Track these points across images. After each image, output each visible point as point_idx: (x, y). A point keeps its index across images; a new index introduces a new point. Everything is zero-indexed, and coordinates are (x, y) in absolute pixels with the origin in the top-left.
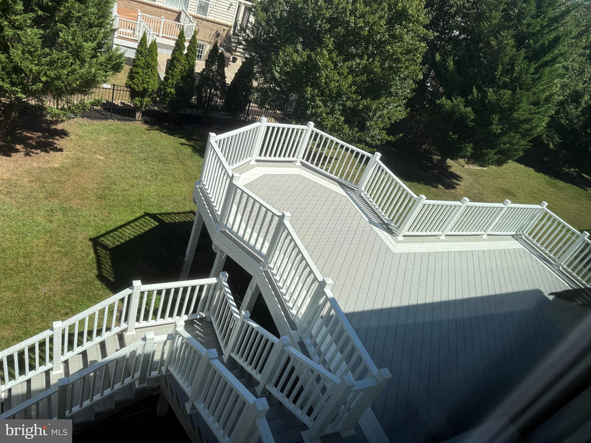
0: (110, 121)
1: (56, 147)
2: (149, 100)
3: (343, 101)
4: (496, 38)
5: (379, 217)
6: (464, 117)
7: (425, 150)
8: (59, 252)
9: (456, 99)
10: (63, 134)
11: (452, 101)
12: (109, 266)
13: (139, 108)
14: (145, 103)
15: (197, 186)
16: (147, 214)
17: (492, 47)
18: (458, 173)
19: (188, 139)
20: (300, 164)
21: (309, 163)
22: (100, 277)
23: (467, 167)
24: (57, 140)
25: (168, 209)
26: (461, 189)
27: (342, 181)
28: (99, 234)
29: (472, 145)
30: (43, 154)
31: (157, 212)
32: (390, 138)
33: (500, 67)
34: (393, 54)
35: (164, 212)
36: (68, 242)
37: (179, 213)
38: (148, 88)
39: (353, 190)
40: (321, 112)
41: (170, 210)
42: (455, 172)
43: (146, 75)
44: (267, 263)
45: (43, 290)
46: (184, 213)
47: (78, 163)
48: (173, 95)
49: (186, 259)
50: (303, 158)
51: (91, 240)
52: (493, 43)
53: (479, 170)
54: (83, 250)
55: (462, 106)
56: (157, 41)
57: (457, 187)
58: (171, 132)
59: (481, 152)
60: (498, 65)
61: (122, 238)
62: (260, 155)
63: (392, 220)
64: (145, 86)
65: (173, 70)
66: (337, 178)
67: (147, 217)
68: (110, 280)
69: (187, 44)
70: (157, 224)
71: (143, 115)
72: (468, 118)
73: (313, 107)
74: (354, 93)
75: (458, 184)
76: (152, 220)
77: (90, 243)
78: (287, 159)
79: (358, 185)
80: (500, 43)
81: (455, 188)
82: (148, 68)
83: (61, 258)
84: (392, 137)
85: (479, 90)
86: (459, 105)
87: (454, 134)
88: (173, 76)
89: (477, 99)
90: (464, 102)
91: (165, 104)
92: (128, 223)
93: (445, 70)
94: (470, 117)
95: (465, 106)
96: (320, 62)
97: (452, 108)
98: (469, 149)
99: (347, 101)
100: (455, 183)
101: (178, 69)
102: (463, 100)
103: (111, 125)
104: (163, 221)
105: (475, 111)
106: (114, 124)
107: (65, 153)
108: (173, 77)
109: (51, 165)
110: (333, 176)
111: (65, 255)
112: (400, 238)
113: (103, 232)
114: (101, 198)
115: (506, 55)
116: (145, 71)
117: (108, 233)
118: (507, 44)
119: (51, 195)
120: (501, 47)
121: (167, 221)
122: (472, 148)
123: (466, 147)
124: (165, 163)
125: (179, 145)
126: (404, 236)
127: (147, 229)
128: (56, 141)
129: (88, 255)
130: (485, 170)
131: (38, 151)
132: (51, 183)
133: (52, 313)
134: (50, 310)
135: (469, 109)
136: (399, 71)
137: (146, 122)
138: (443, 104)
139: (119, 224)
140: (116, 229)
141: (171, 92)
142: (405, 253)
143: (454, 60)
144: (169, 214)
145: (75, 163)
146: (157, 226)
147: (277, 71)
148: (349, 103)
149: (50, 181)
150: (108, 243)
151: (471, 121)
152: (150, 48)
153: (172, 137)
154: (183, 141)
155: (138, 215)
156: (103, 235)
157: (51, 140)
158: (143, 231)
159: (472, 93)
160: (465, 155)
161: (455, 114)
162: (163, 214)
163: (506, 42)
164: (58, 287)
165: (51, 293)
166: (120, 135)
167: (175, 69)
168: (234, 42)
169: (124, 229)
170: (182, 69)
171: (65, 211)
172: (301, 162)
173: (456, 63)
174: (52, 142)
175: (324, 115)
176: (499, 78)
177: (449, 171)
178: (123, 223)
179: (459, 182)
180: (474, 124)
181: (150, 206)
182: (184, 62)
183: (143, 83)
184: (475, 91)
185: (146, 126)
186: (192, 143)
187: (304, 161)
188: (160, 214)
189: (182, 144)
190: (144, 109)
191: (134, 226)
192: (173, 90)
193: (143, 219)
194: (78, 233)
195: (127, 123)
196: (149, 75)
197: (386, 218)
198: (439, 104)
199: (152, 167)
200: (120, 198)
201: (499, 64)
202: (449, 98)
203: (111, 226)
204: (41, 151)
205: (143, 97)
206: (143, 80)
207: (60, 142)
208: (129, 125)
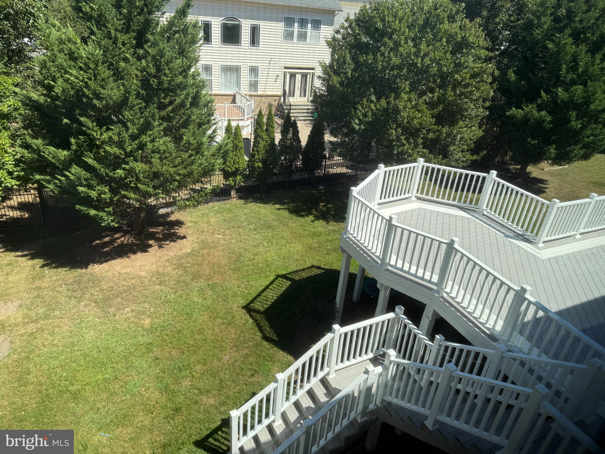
0: (211, 204)
1: (180, 236)
2: (241, 177)
3: (424, 134)
4: (553, 41)
5: (510, 230)
6: (540, 122)
7: (498, 162)
8: (223, 323)
9: (527, 106)
10: (179, 223)
11: (523, 109)
12: (268, 327)
13: (233, 186)
14: (238, 181)
15: (345, 236)
16: (278, 276)
17: (550, 50)
18: (541, 177)
19: (282, 203)
20: (415, 199)
21: (424, 196)
22: (266, 338)
23: (548, 170)
24: (177, 229)
25: (293, 267)
26: (550, 191)
27: (462, 204)
28: (248, 301)
29: (554, 146)
30: (172, 243)
31: (285, 272)
32: (475, 157)
33: (564, 66)
34: (462, 81)
35: (291, 271)
36: (226, 313)
37: (303, 270)
38: (239, 168)
39: (475, 211)
40: (408, 149)
41: (295, 269)
42: (538, 177)
43: (236, 156)
44: (442, 289)
45: (226, 358)
46: (307, 268)
47: (204, 245)
48: (260, 168)
49: (337, 306)
50: (417, 193)
51: (243, 307)
52: (551, 46)
53: (560, 169)
54: (241, 318)
55: (535, 112)
56: (240, 125)
57: (546, 190)
58: (264, 201)
59: (565, 151)
60: (561, 65)
61: (268, 301)
62: (381, 199)
63: (527, 229)
64: (237, 166)
65: (258, 147)
66: (455, 203)
67: (279, 279)
68: (274, 339)
69: (265, 120)
70: (290, 283)
71: (237, 192)
72: (543, 121)
73: (399, 147)
74: (435, 125)
75: (546, 188)
76: (285, 281)
77: (244, 311)
78: (403, 196)
79: (479, 205)
80: (557, 45)
81: (545, 192)
82: (236, 150)
83: (227, 328)
84: (476, 156)
85: (547, 92)
86: (532, 111)
87: (533, 140)
88: (258, 151)
89: (548, 101)
90: (537, 107)
91: (255, 178)
92: (267, 287)
93: (507, 83)
94: (546, 120)
95: (539, 110)
96: (401, 105)
97: (525, 117)
98: (552, 150)
99: (428, 134)
100: (542, 187)
101: (262, 144)
102: (535, 106)
103: (214, 207)
104: (293, 279)
105: (550, 113)
106: (216, 205)
107: (189, 238)
108: (258, 153)
109: (184, 251)
110: (451, 202)
111: (230, 324)
112: (541, 245)
113: (250, 299)
114: (236, 270)
115: (566, 54)
116: (234, 153)
117: (255, 299)
118: (565, 44)
119: (196, 277)
120: (560, 48)
121: (296, 279)
122: (555, 149)
123: (549, 149)
124: (273, 229)
125: (277, 211)
126: (544, 242)
127: (284, 289)
128: (177, 231)
129: (247, 321)
130: (567, 169)
131: (168, 242)
132: (191, 267)
133: (240, 376)
134: (238, 374)
135: (543, 113)
136: (471, 95)
137: (240, 198)
138: (514, 115)
139: (260, 289)
140: (259, 295)
141: (258, 166)
142: (552, 258)
143: (514, 71)
144: (296, 272)
145: (202, 246)
146: (290, 284)
147: (356, 124)
148: (431, 135)
149: (189, 265)
150: (258, 307)
151: (548, 124)
152: (235, 132)
153: (267, 205)
154: (278, 206)
155: (272, 278)
156: (252, 302)
157: (173, 231)
158: (282, 292)
159: (541, 97)
160: (550, 157)
161: (529, 120)
162: (291, 273)
163: (564, 42)
164: (235, 354)
165: (232, 360)
166: (225, 214)
167: (259, 145)
168: (286, 109)
169: (266, 292)
170: (265, 144)
171: (213, 288)
172: (416, 197)
173: (516, 73)
174: (174, 232)
175: (410, 151)
176: (565, 77)
177: (531, 177)
178: (263, 288)
179: (546, 186)
180: (552, 125)
181: (277, 269)
182: (265, 137)
183: (235, 164)
184: (543, 94)
185: (242, 201)
186: (286, 206)
187: (419, 195)
188: (289, 274)
189: (279, 209)
190: (237, 187)
191: (272, 288)
192: (260, 164)
193: (277, 281)
194: (231, 304)
195: (226, 202)
196: (238, 156)
197: (519, 230)
198: (510, 115)
199: (263, 234)
200: (251, 267)
201: (563, 64)
202: (519, 107)
203: (254, 292)
204: (170, 242)
205: (235, 176)
206: (234, 161)
207: (181, 231)
208: (228, 204)
